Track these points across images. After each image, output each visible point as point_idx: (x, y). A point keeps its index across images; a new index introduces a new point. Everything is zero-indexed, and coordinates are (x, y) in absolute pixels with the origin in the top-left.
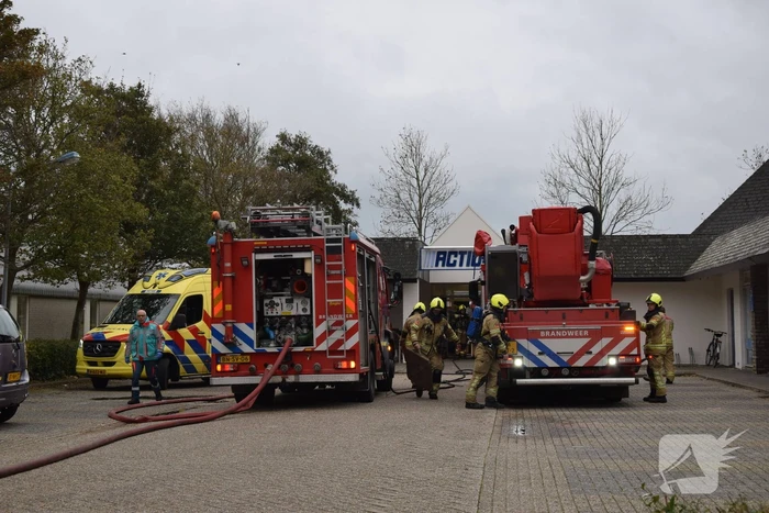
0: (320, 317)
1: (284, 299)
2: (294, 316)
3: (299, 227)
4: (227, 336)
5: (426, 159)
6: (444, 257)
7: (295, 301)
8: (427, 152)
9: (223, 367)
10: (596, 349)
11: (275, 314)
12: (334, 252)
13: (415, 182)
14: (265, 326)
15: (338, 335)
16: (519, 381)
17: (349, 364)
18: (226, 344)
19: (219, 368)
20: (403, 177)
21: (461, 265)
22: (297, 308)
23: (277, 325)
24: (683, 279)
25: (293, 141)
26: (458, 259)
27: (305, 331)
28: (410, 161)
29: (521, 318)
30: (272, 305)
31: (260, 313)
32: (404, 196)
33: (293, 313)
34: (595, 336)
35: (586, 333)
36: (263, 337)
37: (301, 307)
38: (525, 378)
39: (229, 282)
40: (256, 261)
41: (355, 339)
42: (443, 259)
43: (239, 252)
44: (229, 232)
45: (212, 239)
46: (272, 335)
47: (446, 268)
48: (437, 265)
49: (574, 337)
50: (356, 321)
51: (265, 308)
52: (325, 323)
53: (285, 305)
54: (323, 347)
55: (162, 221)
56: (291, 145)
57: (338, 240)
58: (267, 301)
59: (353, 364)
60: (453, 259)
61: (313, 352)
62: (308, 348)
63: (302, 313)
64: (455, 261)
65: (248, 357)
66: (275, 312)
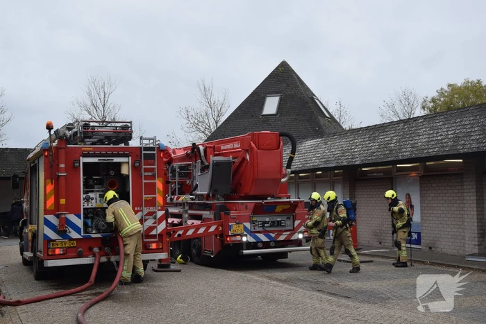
0: (136, 209)
1: (97, 194)
11: (90, 207)
12: (149, 158)
15: (150, 222)
16: (245, 252)
17: (157, 246)
30: (88, 199)
39: (63, 180)
40: (83, 163)
41: (163, 225)
46: (90, 224)
50: (164, 212)
52: (139, 214)
53: (98, 199)
57: (152, 149)
58: (84, 196)
65: (75, 242)
66: (90, 204)
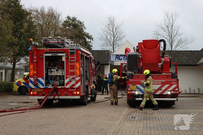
0: (67, 76)
1: (55, 70)
2: (58, 76)
3: (61, 45)
4: (34, 82)
5: (116, 26)
6: (118, 57)
7: (59, 70)
8: (116, 23)
9: (33, 93)
10: (163, 89)
11: (52, 75)
12: (72, 54)
13: (112, 33)
14: (48, 79)
15: (73, 82)
16: (137, 99)
17: (77, 93)
18: (34, 85)
19: (32, 93)
20: (108, 31)
21: (124, 60)
22: (60, 73)
23: (53, 79)
24: (196, 65)
25: (72, 19)
26: (123, 58)
27: (62, 81)
28: (111, 26)
29: (138, 78)
30: (51, 72)
31: (47, 74)
32: (109, 37)
33: (58, 74)
34: (163, 84)
35: (160, 83)
36: (47, 83)
37: (61, 72)
38: (139, 98)
39: (35, 64)
40: (45, 56)
41: (79, 84)
42: (118, 58)
43: (39, 53)
44: (36, 46)
45: (30, 49)
46: (51, 82)
47: (119, 60)
48: (116, 59)
49: (156, 84)
50: (80, 78)
51: (49, 73)
52: (69, 78)
53: (55, 72)
54: (68, 86)
55: (24, 43)
56: (71, 20)
57: (74, 50)
58: (49, 70)
59: (78, 93)
60: (121, 57)
61: (64, 88)
62: (63, 87)
63: (61, 75)
64: (122, 58)
65: (42, 90)
66: (52, 74)
